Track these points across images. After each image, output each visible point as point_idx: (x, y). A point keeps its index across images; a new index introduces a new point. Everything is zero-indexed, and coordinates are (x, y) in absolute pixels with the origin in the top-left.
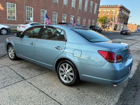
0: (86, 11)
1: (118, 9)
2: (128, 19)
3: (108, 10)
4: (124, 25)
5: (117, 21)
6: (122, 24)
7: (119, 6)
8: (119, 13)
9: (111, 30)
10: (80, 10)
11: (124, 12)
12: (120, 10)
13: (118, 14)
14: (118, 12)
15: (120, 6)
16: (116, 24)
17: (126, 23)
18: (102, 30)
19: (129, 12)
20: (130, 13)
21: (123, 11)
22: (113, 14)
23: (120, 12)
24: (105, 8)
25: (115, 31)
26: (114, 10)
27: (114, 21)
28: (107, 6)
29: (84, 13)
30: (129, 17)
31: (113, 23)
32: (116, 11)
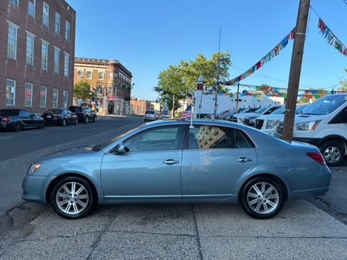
0: (46, 69)
1: (111, 69)
2: (129, 89)
3: (88, 69)
4: (126, 102)
5: (111, 94)
6: (122, 100)
7: (111, 62)
8: (115, 78)
9: (104, 114)
10: (30, 66)
11: (122, 75)
12: (115, 72)
13: (112, 79)
14: (111, 75)
15: (113, 62)
16: (110, 99)
17: (128, 99)
18: (96, 116)
19: (130, 75)
20: (131, 77)
21: (120, 73)
22: (100, 77)
23: (116, 75)
24: (80, 65)
25: (110, 115)
26: (101, 70)
27: (107, 95)
28: (85, 59)
29: (43, 74)
30: (132, 84)
31: (105, 98)
32: (107, 73)
